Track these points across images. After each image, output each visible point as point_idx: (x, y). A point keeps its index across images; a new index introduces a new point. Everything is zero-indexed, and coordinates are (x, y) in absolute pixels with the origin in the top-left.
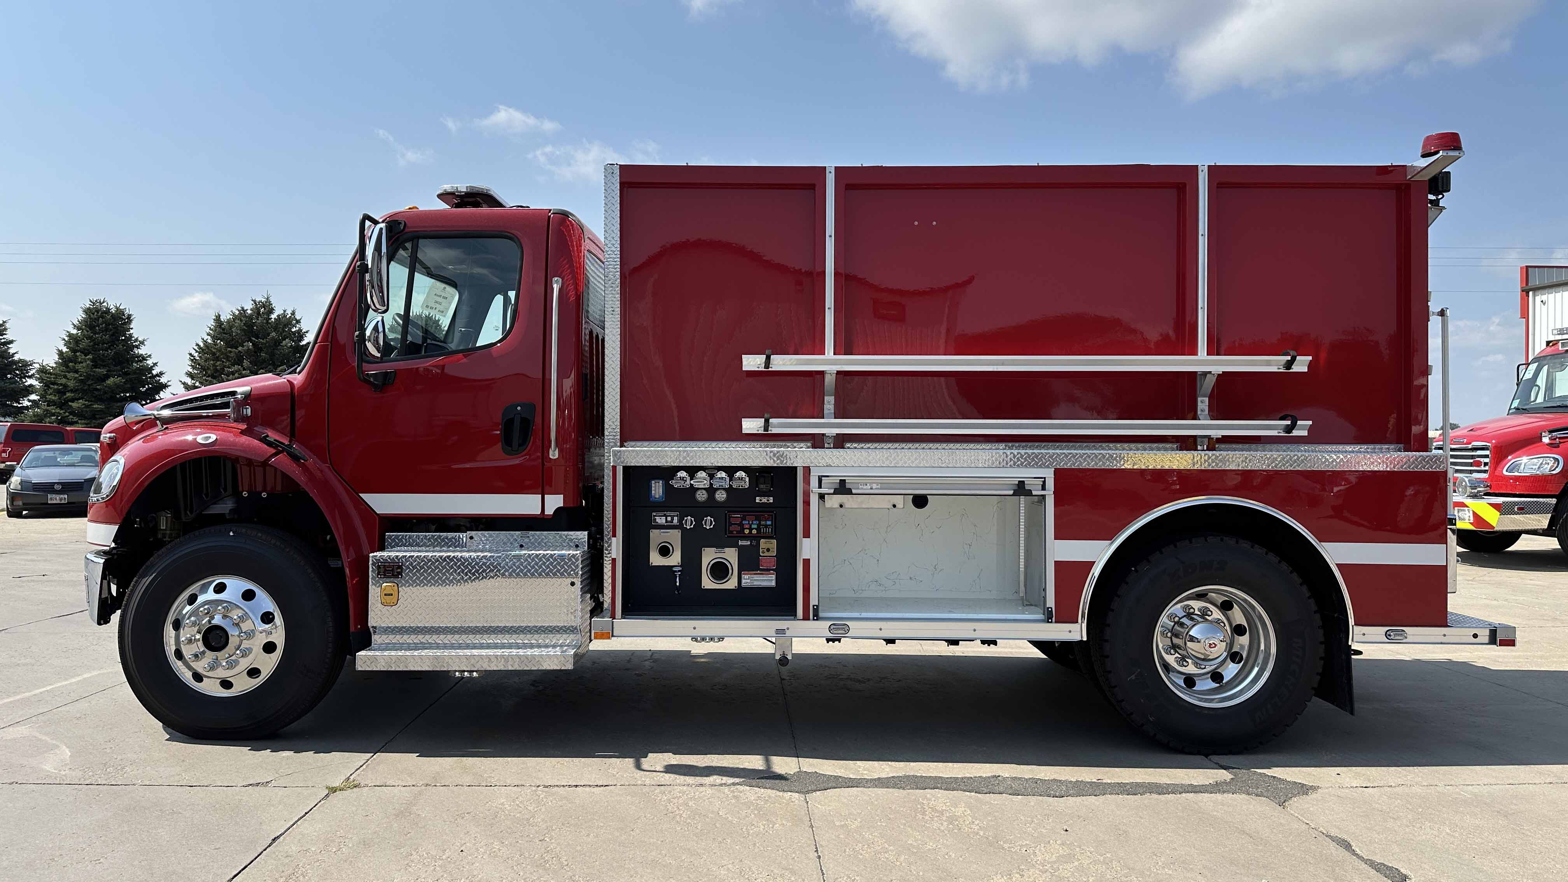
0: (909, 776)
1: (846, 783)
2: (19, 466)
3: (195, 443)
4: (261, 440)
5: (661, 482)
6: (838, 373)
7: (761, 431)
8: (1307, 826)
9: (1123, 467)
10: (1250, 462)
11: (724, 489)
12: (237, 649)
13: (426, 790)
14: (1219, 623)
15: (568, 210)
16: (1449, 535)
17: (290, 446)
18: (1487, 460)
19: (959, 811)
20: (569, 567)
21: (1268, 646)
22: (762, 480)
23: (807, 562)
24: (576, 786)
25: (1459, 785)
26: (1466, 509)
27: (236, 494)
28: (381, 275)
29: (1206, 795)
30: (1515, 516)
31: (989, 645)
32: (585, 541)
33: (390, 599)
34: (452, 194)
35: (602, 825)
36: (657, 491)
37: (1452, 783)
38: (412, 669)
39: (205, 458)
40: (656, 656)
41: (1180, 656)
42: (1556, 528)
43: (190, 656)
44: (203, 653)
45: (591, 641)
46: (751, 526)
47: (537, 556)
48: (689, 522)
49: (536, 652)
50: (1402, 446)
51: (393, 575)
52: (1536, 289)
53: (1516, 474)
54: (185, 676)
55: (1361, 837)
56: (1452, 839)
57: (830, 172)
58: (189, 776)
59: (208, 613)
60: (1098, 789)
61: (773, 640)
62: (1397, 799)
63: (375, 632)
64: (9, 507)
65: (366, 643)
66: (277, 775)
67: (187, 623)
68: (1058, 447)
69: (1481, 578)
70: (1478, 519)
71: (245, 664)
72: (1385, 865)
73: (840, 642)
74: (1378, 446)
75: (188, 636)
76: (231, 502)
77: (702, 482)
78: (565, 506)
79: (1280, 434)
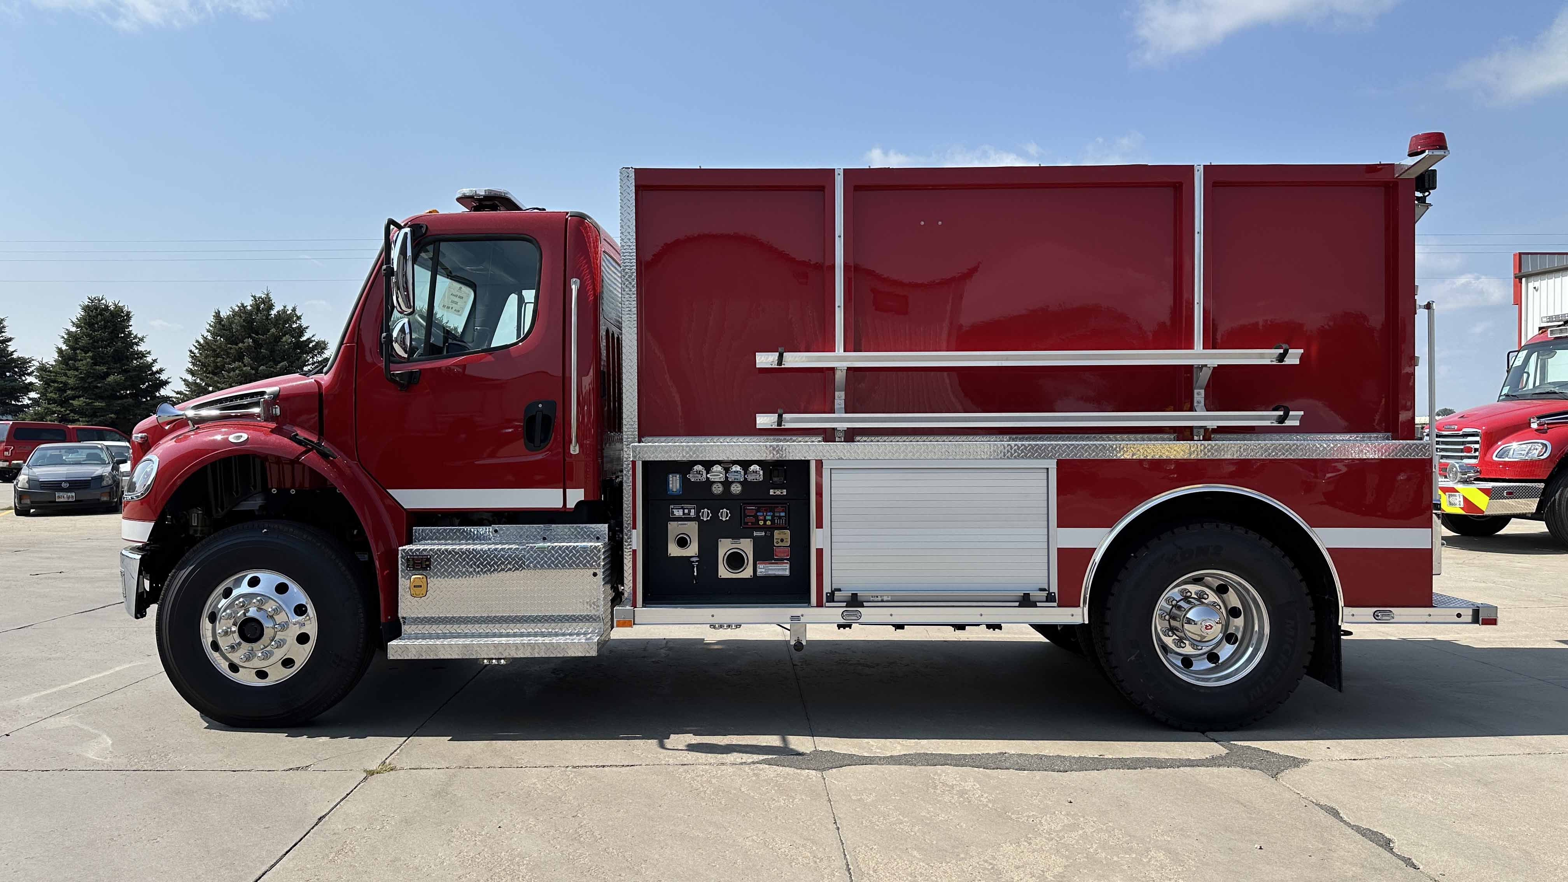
0: (920, 754)
1: (860, 761)
2: (26, 464)
3: (226, 442)
4: (290, 439)
5: (678, 476)
6: (849, 369)
7: (775, 426)
8: (1298, 796)
9: (1122, 458)
10: (1244, 452)
11: (740, 482)
12: (272, 640)
13: (459, 771)
14: (1215, 606)
15: (585, 213)
16: (1435, 521)
17: (319, 444)
18: (1477, 446)
19: (968, 786)
20: (592, 558)
21: (1261, 627)
22: (776, 473)
23: (820, 552)
24: (604, 766)
25: (1443, 757)
26: (1457, 494)
27: (266, 490)
28: (406, 278)
29: (1203, 768)
30: (1504, 500)
31: (994, 630)
32: (605, 534)
33: (419, 591)
34: (471, 197)
35: (631, 801)
36: (675, 484)
37: (1436, 755)
38: (442, 657)
39: (235, 456)
40: (671, 644)
41: (1177, 638)
42: (1544, 512)
43: (227, 648)
44: (239, 644)
45: (612, 627)
46: (765, 517)
47: (560, 548)
48: (706, 514)
49: (561, 640)
50: (1390, 434)
51: (422, 567)
52: (1528, 276)
53: (1507, 459)
54: (221, 666)
55: (1348, 805)
56: (1434, 806)
57: (839, 174)
58: (231, 762)
59: (243, 606)
60: (1099, 764)
61: (788, 626)
62: (1383, 770)
63: (404, 622)
64: (17, 505)
65: (396, 633)
66: (315, 760)
67: (223, 616)
68: (1060, 439)
69: (1471, 561)
70: (1468, 504)
71: (279, 654)
72: (1370, 830)
73: (850, 628)
74: (1368, 435)
75: (224, 628)
76: (260, 499)
77: (718, 475)
78: (586, 500)
79: (1273, 425)
